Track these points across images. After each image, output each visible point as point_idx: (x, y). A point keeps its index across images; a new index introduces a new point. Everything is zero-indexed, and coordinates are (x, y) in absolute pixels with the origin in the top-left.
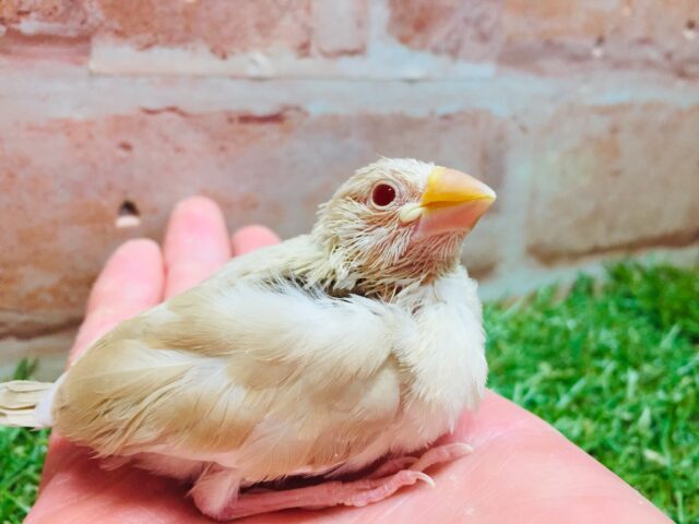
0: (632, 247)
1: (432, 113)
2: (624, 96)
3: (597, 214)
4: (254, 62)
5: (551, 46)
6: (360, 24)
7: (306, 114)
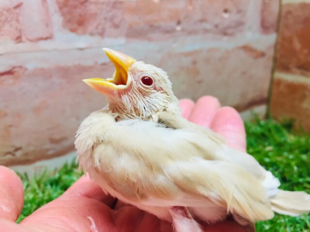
1: (96, 63)
5: (153, 27)
6: (47, 25)
7: (26, 69)
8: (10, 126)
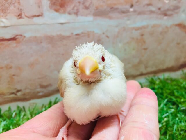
0: (155, 73)
1: (72, 34)
2: (144, 23)
3: (140, 62)
4: (2, 22)
6: (39, 6)
7: (25, 37)
8: (14, 75)
